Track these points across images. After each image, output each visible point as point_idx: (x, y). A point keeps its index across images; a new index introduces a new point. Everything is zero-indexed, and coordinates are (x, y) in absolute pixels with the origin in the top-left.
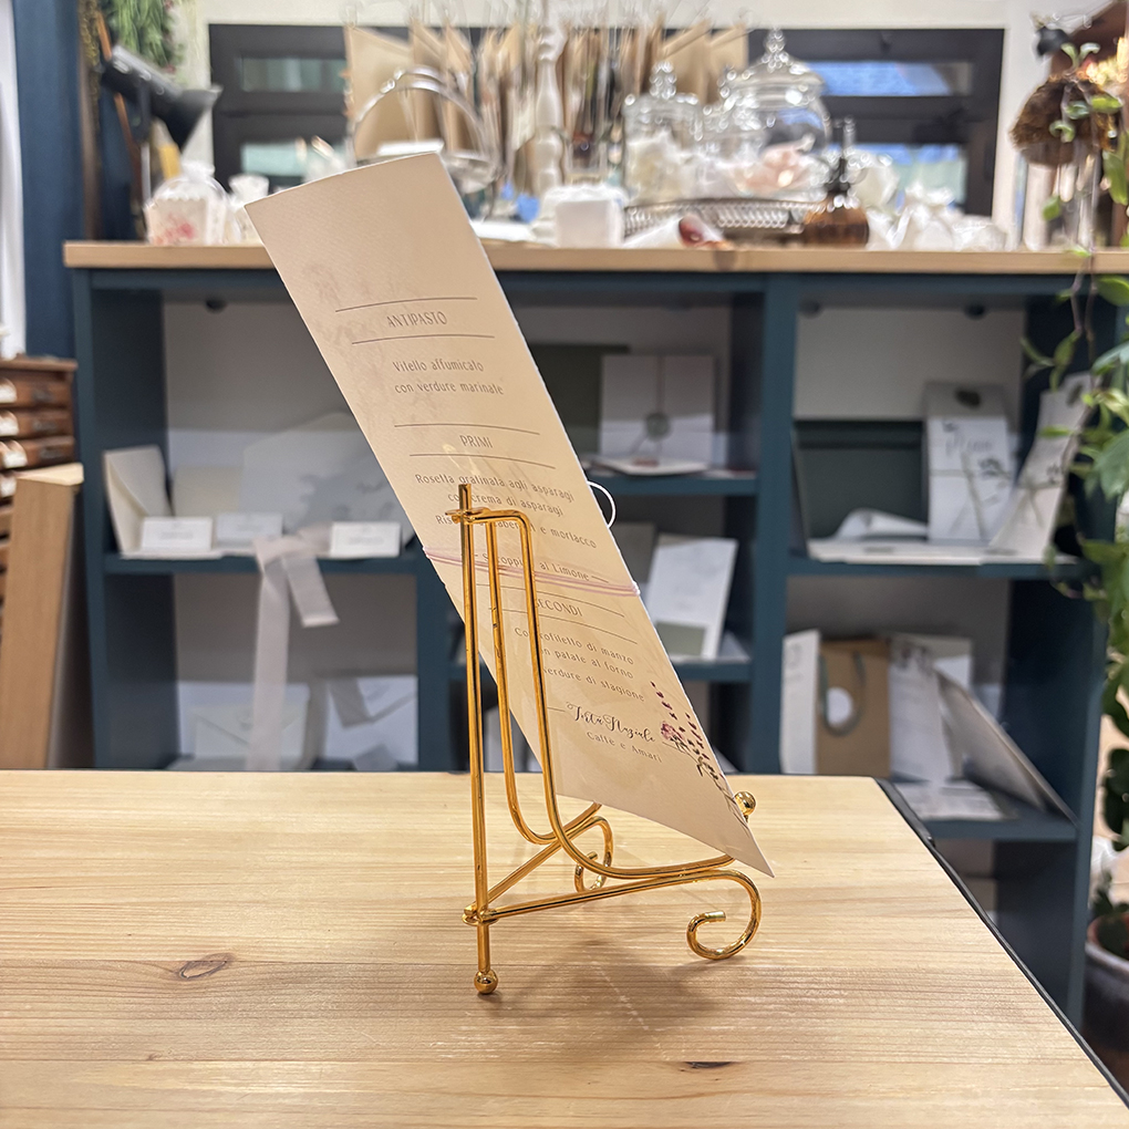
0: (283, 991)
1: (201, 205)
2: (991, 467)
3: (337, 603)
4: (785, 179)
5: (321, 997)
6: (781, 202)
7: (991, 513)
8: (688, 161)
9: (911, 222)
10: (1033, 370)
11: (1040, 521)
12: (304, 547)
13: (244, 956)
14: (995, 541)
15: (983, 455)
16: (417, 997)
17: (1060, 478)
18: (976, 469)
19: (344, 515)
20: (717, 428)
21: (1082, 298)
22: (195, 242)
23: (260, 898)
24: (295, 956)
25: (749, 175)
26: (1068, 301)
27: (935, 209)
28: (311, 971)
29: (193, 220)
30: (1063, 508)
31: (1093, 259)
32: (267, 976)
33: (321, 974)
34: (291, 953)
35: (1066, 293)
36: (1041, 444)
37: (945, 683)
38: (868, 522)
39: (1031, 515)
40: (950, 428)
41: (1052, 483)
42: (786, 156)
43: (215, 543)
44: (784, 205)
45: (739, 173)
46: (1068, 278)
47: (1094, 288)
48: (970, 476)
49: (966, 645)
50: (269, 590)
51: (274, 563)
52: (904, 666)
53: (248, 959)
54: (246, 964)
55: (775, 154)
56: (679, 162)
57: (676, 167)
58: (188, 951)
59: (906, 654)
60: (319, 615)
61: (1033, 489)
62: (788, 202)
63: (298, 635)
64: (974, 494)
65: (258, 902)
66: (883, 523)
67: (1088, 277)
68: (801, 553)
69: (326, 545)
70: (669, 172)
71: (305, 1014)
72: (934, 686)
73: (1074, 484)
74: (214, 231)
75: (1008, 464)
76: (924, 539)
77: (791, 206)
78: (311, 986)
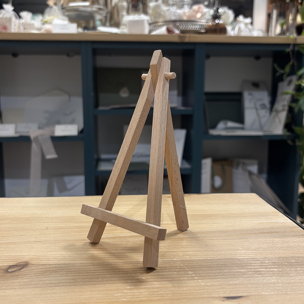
0: (51, 276)
1: (10, 20)
2: (263, 106)
3: (57, 151)
4: (199, 15)
5: (66, 278)
6: (198, 22)
7: (263, 120)
8: (168, 10)
9: (239, 28)
10: (278, 74)
11: (280, 122)
12: (46, 132)
13: (33, 262)
14: (266, 128)
15: (261, 103)
16: (107, 275)
17: (286, 108)
18: (258, 107)
19: (59, 123)
20: (178, 95)
21: (293, 51)
22: (8, 31)
23: (38, 240)
24: (54, 262)
25: (187, 14)
26: (289, 53)
27: (246, 24)
28: (61, 267)
29: (7, 24)
30: (288, 117)
31: (296, 39)
32: (43, 270)
33: (65, 268)
34: (52, 260)
35: (288, 50)
36: (279, 97)
37: (250, 173)
38: (226, 124)
39: (277, 120)
40: (250, 94)
41: (283, 110)
42: (199, 8)
43: (16, 132)
44: (199, 23)
45: (184, 13)
46: (288, 45)
47: (296, 48)
48: (256, 109)
49: (256, 162)
50: (34, 147)
51: (36, 138)
52: (237, 168)
53: (35, 263)
54: (34, 266)
55: (196, 7)
56: (165, 10)
57: (164, 12)
58: (10, 261)
59: (238, 165)
60: (51, 155)
61: (278, 112)
62: (200, 22)
63: (45, 162)
64: (258, 115)
65: (37, 242)
66: (230, 124)
67: (295, 45)
68: (207, 133)
69: (53, 132)
70: (162, 13)
71: (61, 285)
72: (247, 175)
73: (291, 110)
74: (14, 29)
75: (268, 105)
76: (243, 129)
77: (201, 23)
78: (62, 273)
